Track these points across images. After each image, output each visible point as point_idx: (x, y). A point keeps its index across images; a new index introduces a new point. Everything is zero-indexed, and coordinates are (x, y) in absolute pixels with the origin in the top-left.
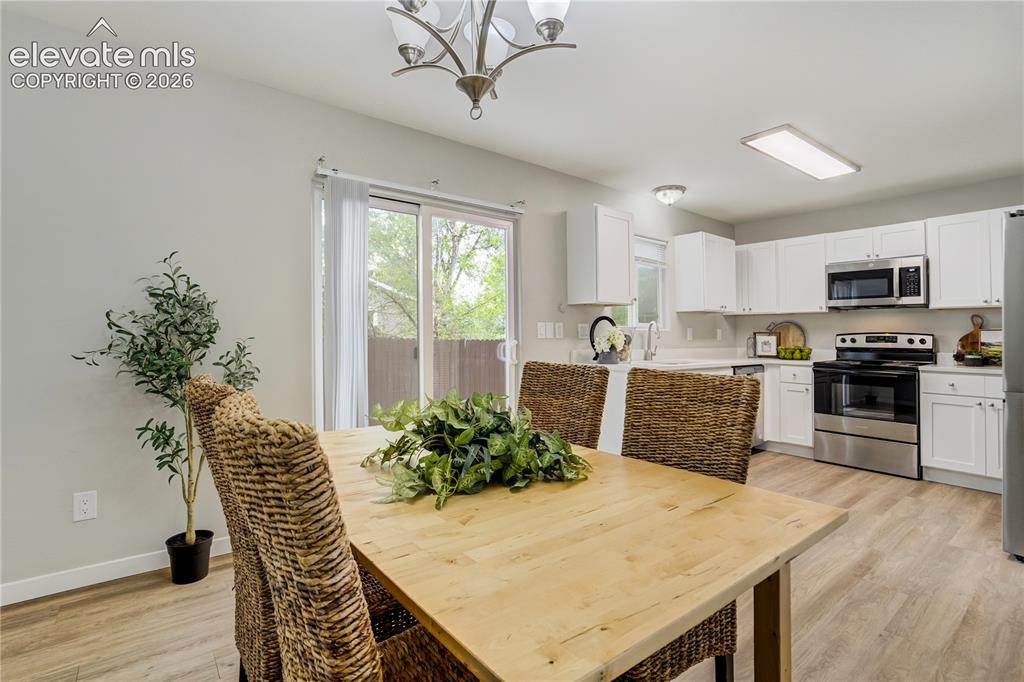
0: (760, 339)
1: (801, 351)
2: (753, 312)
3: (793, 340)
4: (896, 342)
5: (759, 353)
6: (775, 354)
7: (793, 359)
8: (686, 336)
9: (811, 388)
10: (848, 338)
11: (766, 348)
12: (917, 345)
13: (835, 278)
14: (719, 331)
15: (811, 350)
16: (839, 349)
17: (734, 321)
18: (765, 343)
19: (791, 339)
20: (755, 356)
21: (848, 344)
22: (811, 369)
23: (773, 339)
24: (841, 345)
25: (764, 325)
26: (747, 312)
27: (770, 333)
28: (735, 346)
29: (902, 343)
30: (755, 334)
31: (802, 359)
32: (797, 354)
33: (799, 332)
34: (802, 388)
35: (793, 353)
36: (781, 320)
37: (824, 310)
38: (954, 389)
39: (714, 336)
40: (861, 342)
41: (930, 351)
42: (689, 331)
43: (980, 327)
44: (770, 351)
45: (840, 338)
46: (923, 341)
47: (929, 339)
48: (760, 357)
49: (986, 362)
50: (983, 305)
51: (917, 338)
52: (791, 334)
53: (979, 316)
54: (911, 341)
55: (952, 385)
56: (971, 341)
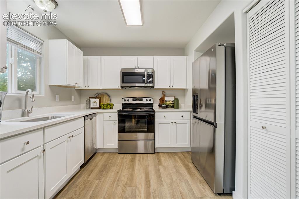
0: (92, 100)
1: (110, 105)
2: (89, 88)
4: (142, 101)
5: (92, 106)
7: (107, 109)
8: (55, 100)
9: (117, 122)
10: (127, 99)
11: (95, 104)
12: (148, 102)
13: (124, 74)
14: (73, 97)
15: (113, 105)
16: (123, 104)
17: (80, 92)
18: (94, 102)
19: (105, 100)
20: (90, 108)
21: (127, 102)
22: (117, 113)
23: (97, 100)
24: (124, 102)
25: (93, 94)
26: (87, 88)
27: (96, 98)
28: (80, 104)
29: (144, 101)
30: (90, 98)
31: (110, 109)
32: (109, 107)
33: (108, 97)
34: (113, 122)
35: (107, 106)
36: (99, 92)
37: (120, 88)
39: (71, 99)
40: (131, 101)
41: (152, 104)
42: (57, 96)
43: (164, 95)
44: (96, 106)
45: (123, 99)
46: (150, 100)
47: (152, 99)
48: (92, 108)
49: (167, 107)
50: (169, 88)
51: (148, 99)
52: (105, 98)
53: (164, 92)
54: (147, 100)
55: (165, 116)
56: (162, 100)
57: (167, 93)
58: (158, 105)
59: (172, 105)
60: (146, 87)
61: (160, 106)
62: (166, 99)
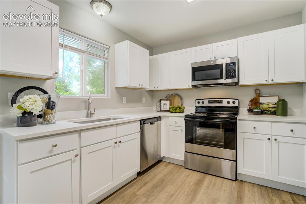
0: (163, 102)
1: (180, 108)
2: (158, 89)
3: (177, 103)
4: (222, 103)
5: (162, 109)
6: (168, 109)
7: (176, 112)
8: (122, 101)
9: (183, 129)
10: (201, 101)
11: (165, 106)
12: (231, 105)
13: (195, 70)
14: (144, 99)
15: (184, 107)
16: (197, 107)
18: (165, 104)
19: (176, 102)
20: (161, 111)
21: (201, 104)
22: (183, 119)
23: (168, 102)
24: (197, 105)
25: (164, 95)
26: (156, 89)
27: (167, 100)
28: (152, 106)
29: (225, 103)
30: (160, 100)
31: (180, 112)
32: (178, 110)
33: (180, 99)
34: (179, 129)
35: (176, 109)
36: (171, 93)
37: (191, 87)
38: (255, 130)
39: (141, 101)
40: (206, 103)
41: (237, 107)
42: (125, 98)
43: (259, 95)
44: (167, 108)
45: (197, 101)
46: (234, 103)
47: (236, 101)
48: (163, 111)
49: (262, 113)
50: (265, 82)
51: (231, 101)
52: (176, 99)
53: (258, 90)
54: (228, 102)
55: (255, 128)
56: (255, 102)
57: (264, 91)
58: (247, 109)
59: (273, 110)
60: (226, 84)
61: (250, 111)
62: (262, 100)
